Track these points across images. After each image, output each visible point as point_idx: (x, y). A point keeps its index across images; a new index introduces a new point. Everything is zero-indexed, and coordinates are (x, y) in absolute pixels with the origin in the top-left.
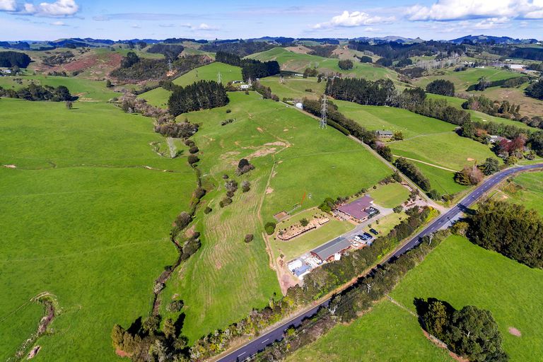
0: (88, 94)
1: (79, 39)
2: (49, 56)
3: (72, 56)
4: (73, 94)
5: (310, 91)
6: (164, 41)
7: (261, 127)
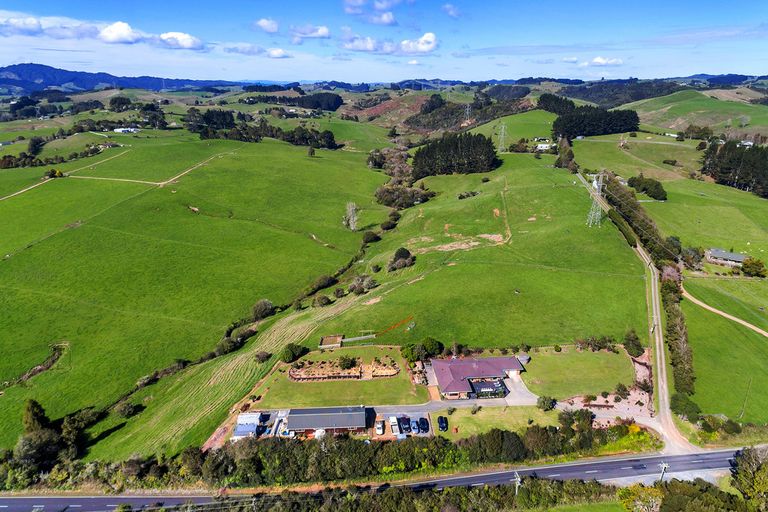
0: (356, 143)
1: (425, 80)
2: (368, 98)
3: (389, 99)
4: (338, 143)
5: (673, 163)
6: (517, 82)
7: (501, 209)
